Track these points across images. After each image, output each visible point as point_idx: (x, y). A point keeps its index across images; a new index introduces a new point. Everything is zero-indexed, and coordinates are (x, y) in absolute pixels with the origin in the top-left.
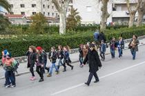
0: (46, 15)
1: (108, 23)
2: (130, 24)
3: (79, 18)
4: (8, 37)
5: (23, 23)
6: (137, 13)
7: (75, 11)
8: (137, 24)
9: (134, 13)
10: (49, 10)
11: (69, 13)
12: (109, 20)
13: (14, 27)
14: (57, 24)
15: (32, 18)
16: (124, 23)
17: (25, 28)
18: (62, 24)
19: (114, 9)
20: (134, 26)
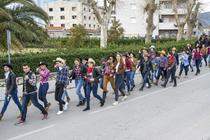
0: (87, 27)
1: (154, 36)
2: (179, 37)
3: (122, 30)
4: (46, 50)
5: (62, 35)
6: (186, 25)
8: (186, 37)
9: (183, 25)
10: (90, 22)
11: (111, 25)
12: (155, 33)
13: (53, 40)
14: (98, 36)
15: (72, 30)
16: (172, 35)
17: (64, 41)
18: (103, 37)
19: (161, 21)
20: (183, 39)
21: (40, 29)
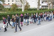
0: (17, 5)
5: (9, 7)
7: (28, 3)
8: (51, 8)
9: (50, 4)
12: (41, 7)
13: (6, 9)
15: (12, 6)
16: (46, 8)
18: (23, 8)
19: (42, 3)
20: (50, 9)
21: (1, 5)
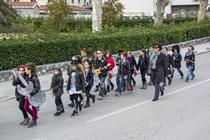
0: (69, 3)
1: (165, 15)
5: (34, 14)
14: (86, 16)
18: (96, 17)
20: (206, 18)
